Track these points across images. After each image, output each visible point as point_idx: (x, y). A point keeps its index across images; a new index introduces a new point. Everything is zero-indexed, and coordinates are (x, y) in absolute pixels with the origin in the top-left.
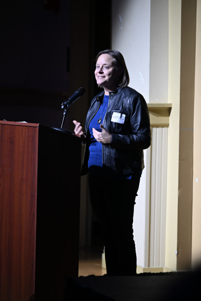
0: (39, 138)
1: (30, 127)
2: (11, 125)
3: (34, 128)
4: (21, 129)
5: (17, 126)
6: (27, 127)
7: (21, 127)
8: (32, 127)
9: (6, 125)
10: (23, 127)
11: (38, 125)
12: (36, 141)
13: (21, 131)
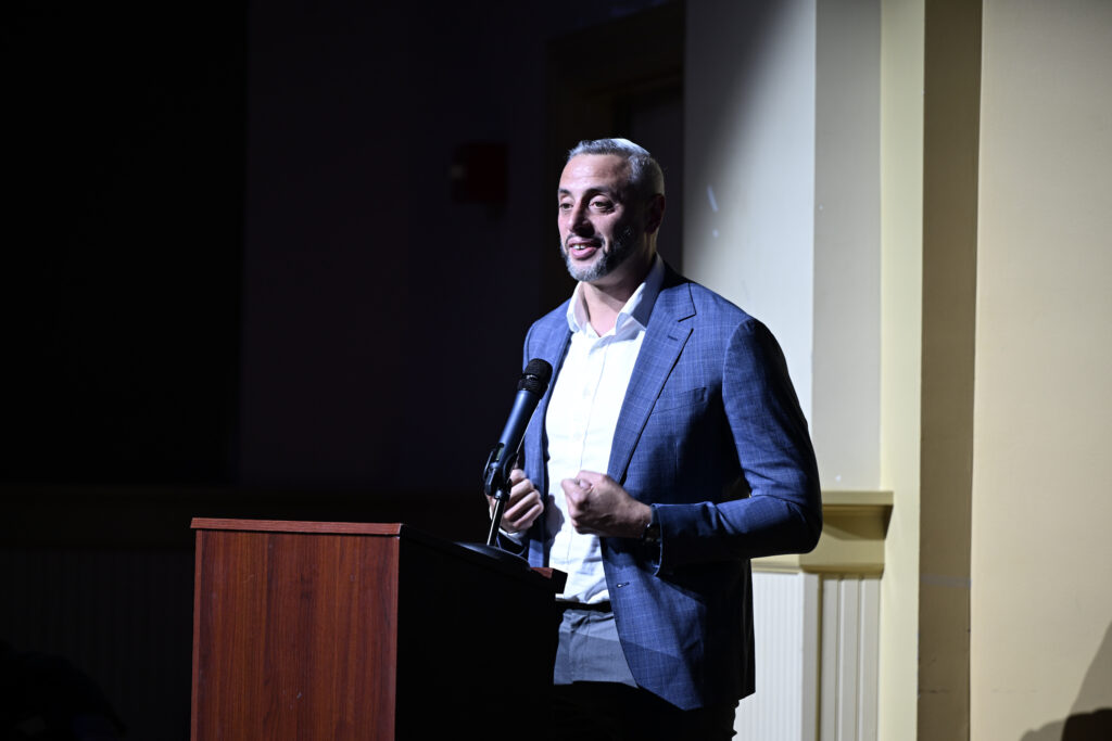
0: (400, 574)
1: (369, 539)
2: (302, 533)
3: (384, 539)
4: (338, 546)
5: (326, 537)
6: (358, 538)
7: (339, 538)
8: (375, 539)
9: (287, 537)
10: (345, 537)
11: (397, 528)
12: (390, 585)
13: (338, 553)
